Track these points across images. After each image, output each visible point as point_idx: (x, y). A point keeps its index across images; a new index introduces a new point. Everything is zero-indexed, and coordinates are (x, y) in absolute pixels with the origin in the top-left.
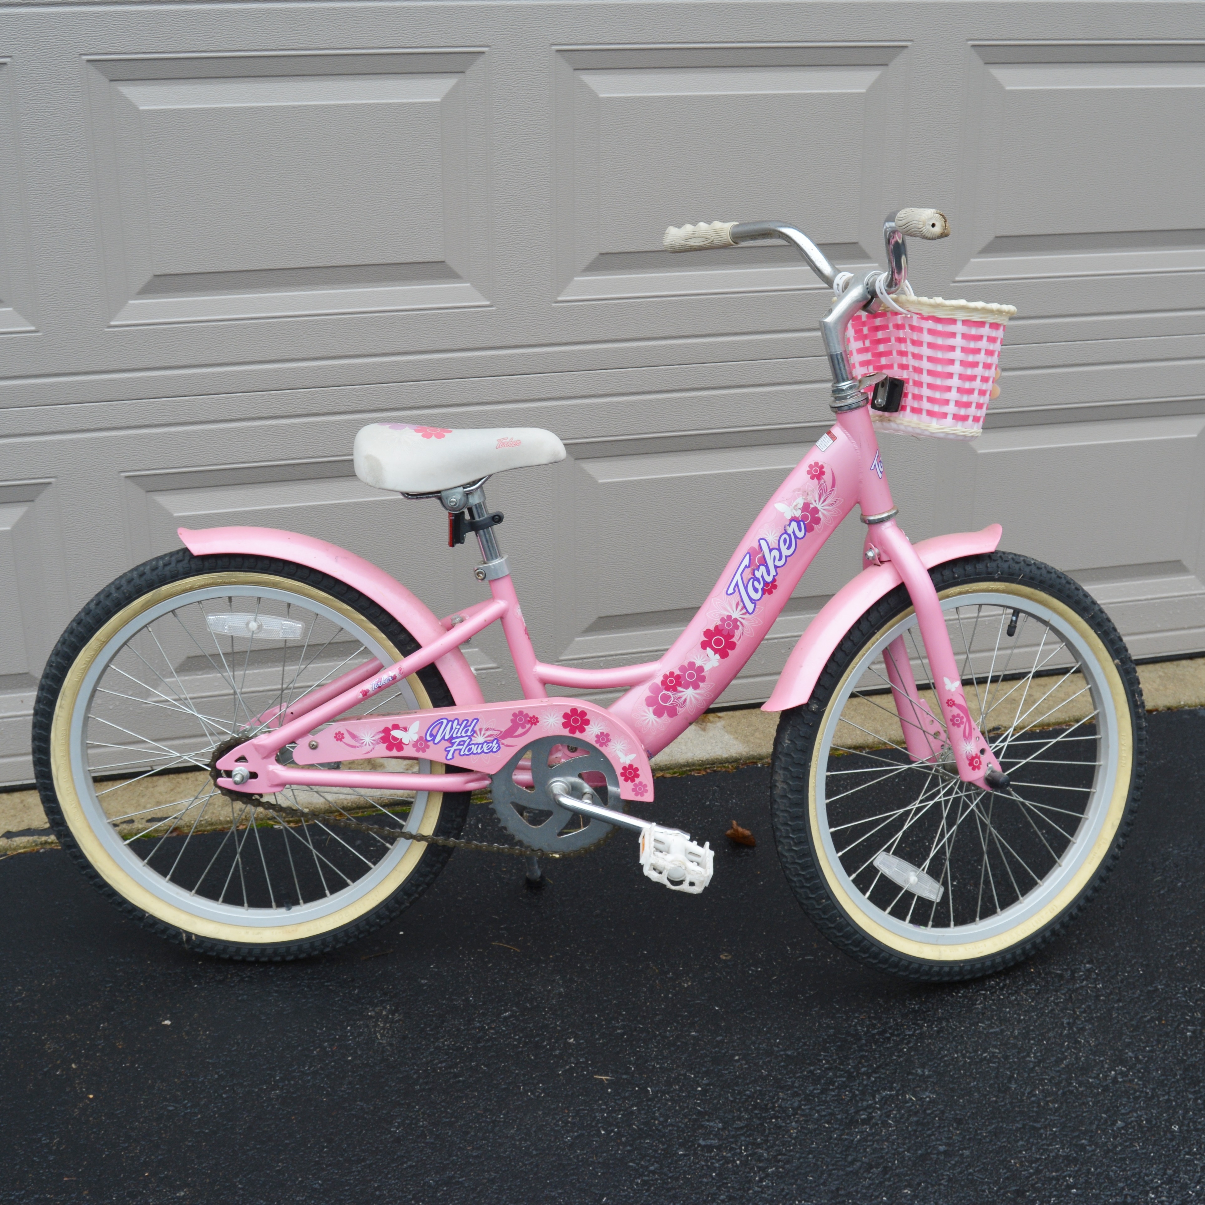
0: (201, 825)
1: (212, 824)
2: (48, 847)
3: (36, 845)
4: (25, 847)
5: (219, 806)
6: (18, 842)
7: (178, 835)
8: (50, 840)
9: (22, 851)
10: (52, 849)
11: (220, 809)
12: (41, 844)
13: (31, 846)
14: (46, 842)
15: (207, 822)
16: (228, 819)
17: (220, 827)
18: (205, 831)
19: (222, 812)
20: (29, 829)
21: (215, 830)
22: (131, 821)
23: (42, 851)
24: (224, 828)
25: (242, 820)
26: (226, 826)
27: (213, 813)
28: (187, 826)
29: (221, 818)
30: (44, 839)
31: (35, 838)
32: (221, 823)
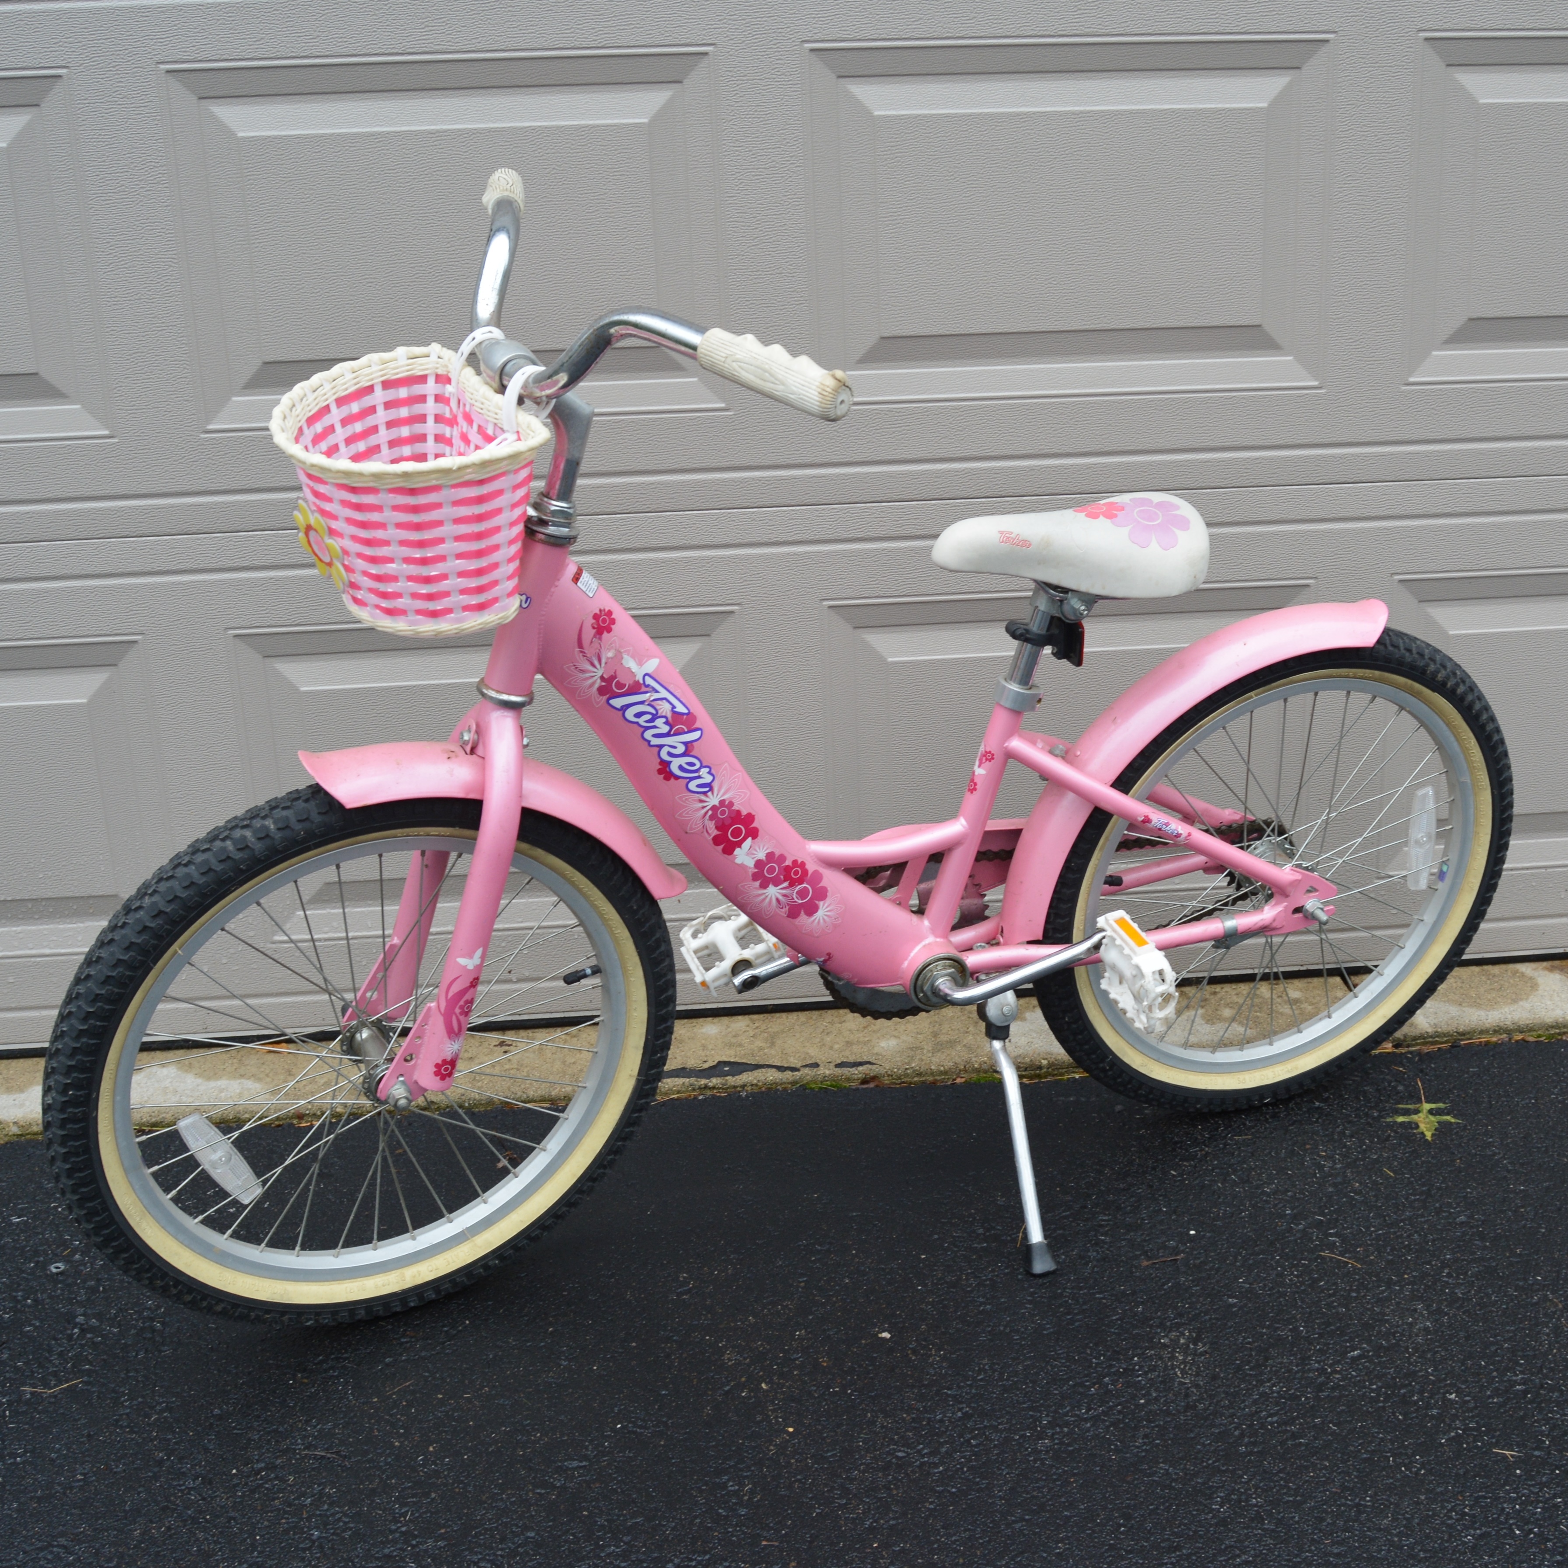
0: (907, 1075)
1: (920, 1074)
2: (709, 1093)
3: (694, 1090)
4: (679, 1092)
5: (929, 1051)
6: (671, 1085)
7: (877, 1086)
8: (711, 1085)
9: (675, 1096)
10: (714, 1096)
11: (930, 1055)
12: (700, 1088)
13: (687, 1091)
14: (706, 1087)
15: (914, 1071)
16: (942, 1068)
17: (931, 1079)
18: (911, 1083)
19: (933, 1059)
20: (684, 1069)
21: (923, 1082)
22: (816, 1065)
23: (701, 1097)
24: (936, 1080)
25: (960, 1070)
26: (938, 1078)
27: (922, 1060)
28: (889, 1076)
29: (933, 1067)
30: (703, 1082)
31: (693, 1080)
32: (932, 1074)
